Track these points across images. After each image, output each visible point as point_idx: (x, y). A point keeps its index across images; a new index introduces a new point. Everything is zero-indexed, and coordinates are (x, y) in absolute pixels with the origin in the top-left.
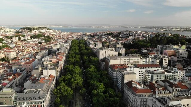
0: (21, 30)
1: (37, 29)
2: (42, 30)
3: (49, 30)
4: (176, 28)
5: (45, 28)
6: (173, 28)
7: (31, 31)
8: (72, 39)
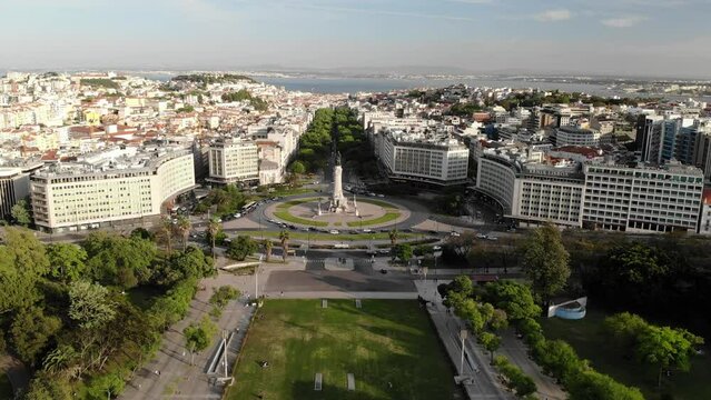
0: (174, 83)
1: (220, 80)
2: (235, 83)
3: (252, 85)
4: (681, 85)
5: (242, 77)
6: (668, 84)
7: (205, 85)
8: (318, 107)
